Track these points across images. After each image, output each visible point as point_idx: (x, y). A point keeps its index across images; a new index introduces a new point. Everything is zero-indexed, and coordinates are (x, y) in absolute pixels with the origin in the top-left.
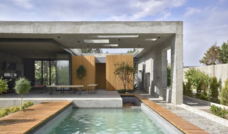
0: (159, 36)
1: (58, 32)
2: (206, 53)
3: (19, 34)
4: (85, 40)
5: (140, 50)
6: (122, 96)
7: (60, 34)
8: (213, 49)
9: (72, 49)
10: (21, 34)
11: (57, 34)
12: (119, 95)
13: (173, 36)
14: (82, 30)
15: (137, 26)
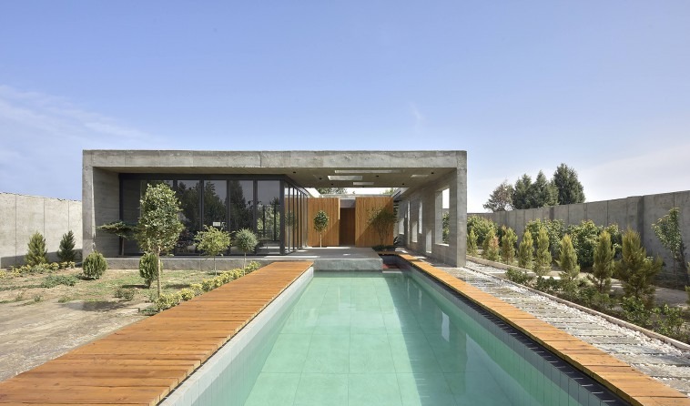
0: (433, 171)
1: (295, 165)
2: (492, 194)
3: (241, 168)
4: (329, 177)
5: (403, 190)
6: (380, 255)
7: (297, 169)
8: (501, 188)
9: (308, 189)
10: (244, 169)
11: (293, 168)
12: (376, 254)
13: (454, 170)
14: (327, 163)
15: (403, 157)
